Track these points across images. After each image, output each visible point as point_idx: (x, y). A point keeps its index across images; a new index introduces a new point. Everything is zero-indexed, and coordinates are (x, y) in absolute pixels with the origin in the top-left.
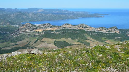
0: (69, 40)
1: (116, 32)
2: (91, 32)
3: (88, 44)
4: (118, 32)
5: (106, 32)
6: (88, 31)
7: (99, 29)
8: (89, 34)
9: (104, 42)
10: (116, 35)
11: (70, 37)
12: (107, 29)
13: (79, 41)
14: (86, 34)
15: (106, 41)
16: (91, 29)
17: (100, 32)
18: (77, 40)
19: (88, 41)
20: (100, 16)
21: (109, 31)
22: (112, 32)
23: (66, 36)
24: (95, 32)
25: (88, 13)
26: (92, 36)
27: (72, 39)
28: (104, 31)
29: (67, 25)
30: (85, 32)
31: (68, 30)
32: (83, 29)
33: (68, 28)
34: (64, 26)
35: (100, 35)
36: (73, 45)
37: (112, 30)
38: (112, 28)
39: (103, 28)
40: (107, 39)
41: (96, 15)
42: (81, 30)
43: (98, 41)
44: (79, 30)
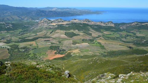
0: (76, 32)
1: (111, 25)
2: (92, 25)
3: (91, 34)
4: (113, 25)
5: (104, 25)
6: (91, 24)
7: (99, 23)
8: (91, 27)
9: (102, 33)
10: (111, 27)
11: (77, 29)
12: (105, 23)
13: (83, 32)
14: (89, 27)
15: (104, 32)
16: (93, 23)
17: (100, 26)
18: (82, 31)
19: (90, 32)
20: (100, 13)
21: (107, 24)
22: (108, 25)
23: (73, 28)
24: (96, 25)
25: (91, 11)
26: (93, 29)
27: (79, 30)
28: (103, 25)
29: (75, 20)
30: (88, 25)
31: (75, 24)
32: (87, 23)
33: (76, 22)
34: (72, 21)
35: (99, 27)
36: (79, 35)
37: (108, 24)
38: (109, 22)
39: (102, 22)
40: (105, 31)
41: (97, 12)
42: (85, 24)
43: (98, 32)
44: (84, 24)
